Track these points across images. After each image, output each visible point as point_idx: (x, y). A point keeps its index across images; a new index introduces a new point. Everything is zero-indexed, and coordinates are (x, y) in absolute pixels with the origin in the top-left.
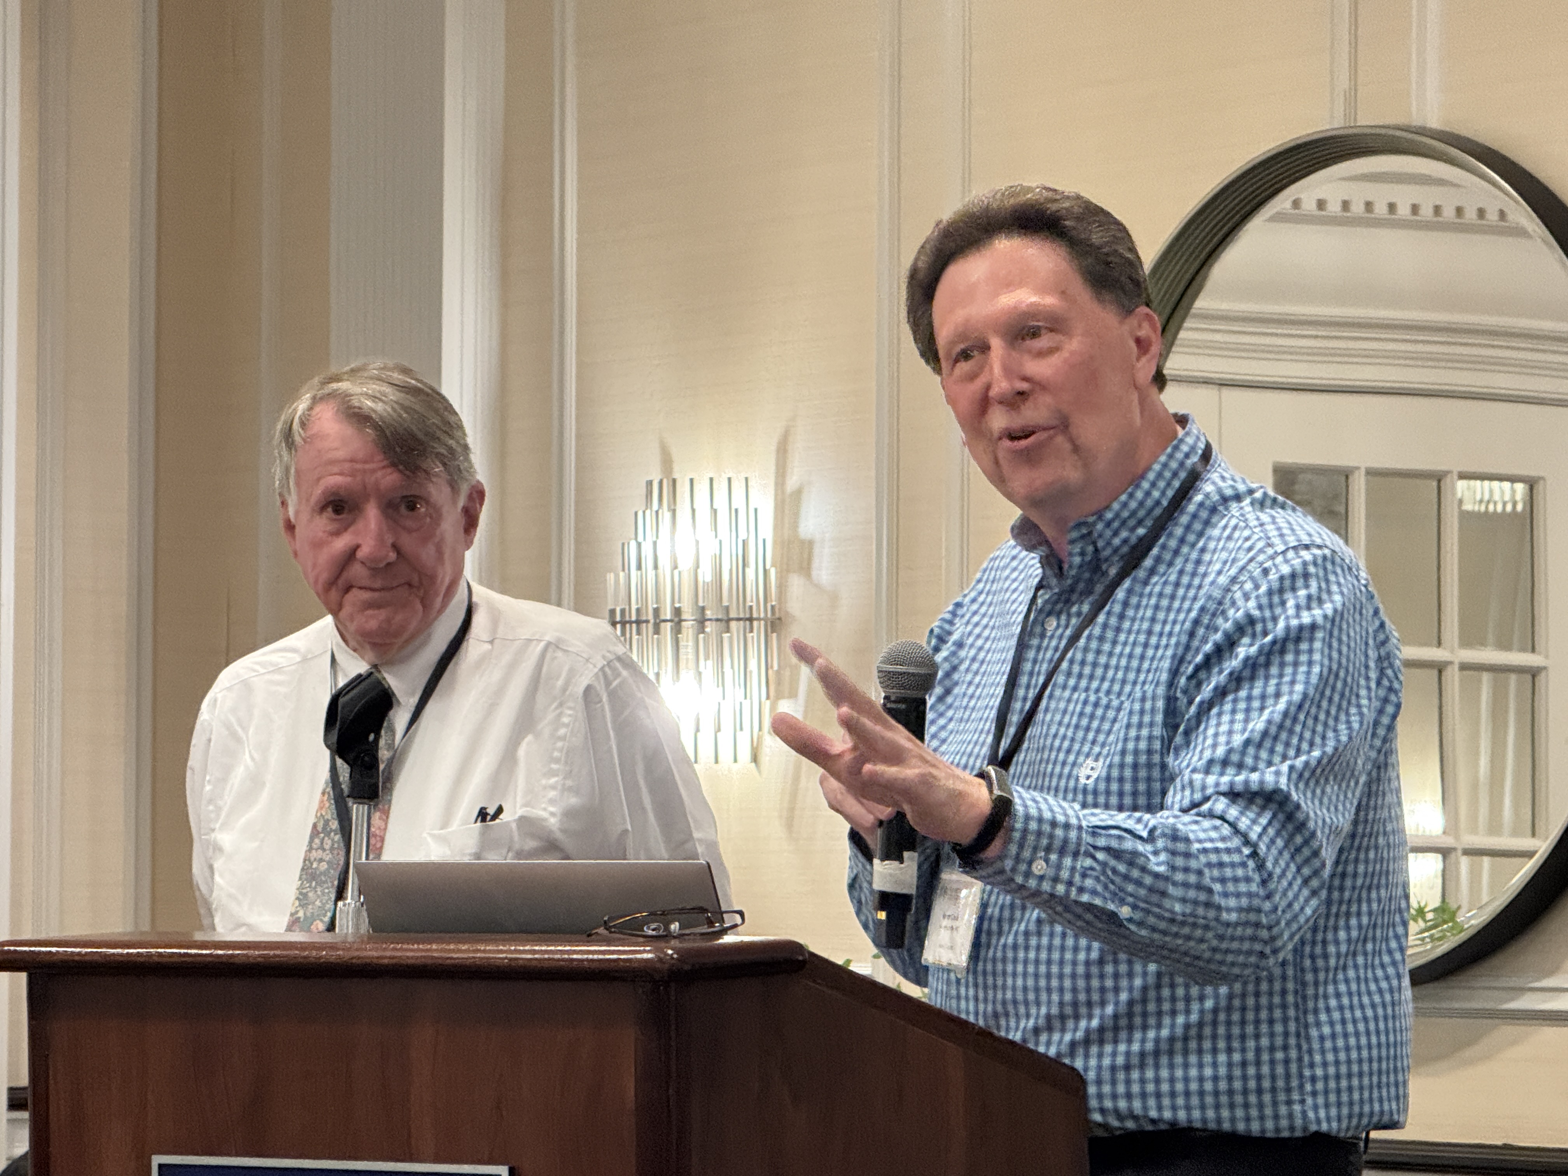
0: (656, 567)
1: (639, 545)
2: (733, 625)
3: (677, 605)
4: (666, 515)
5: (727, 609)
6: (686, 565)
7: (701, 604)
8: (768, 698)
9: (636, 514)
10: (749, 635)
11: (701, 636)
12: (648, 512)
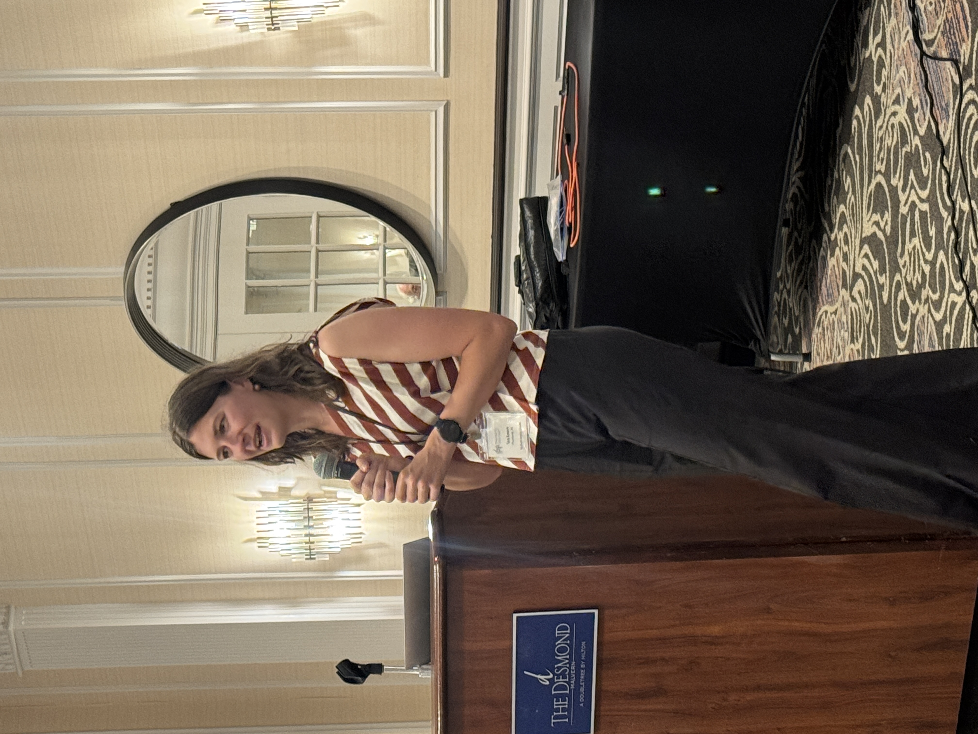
0: (290, 544)
1: (282, 550)
2: (310, 515)
3: (303, 536)
4: (270, 541)
5: (305, 518)
6: (289, 533)
7: (303, 527)
8: (336, 501)
9: (270, 552)
10: (314, 509)
11: (315, 526)
12: (270, 547)
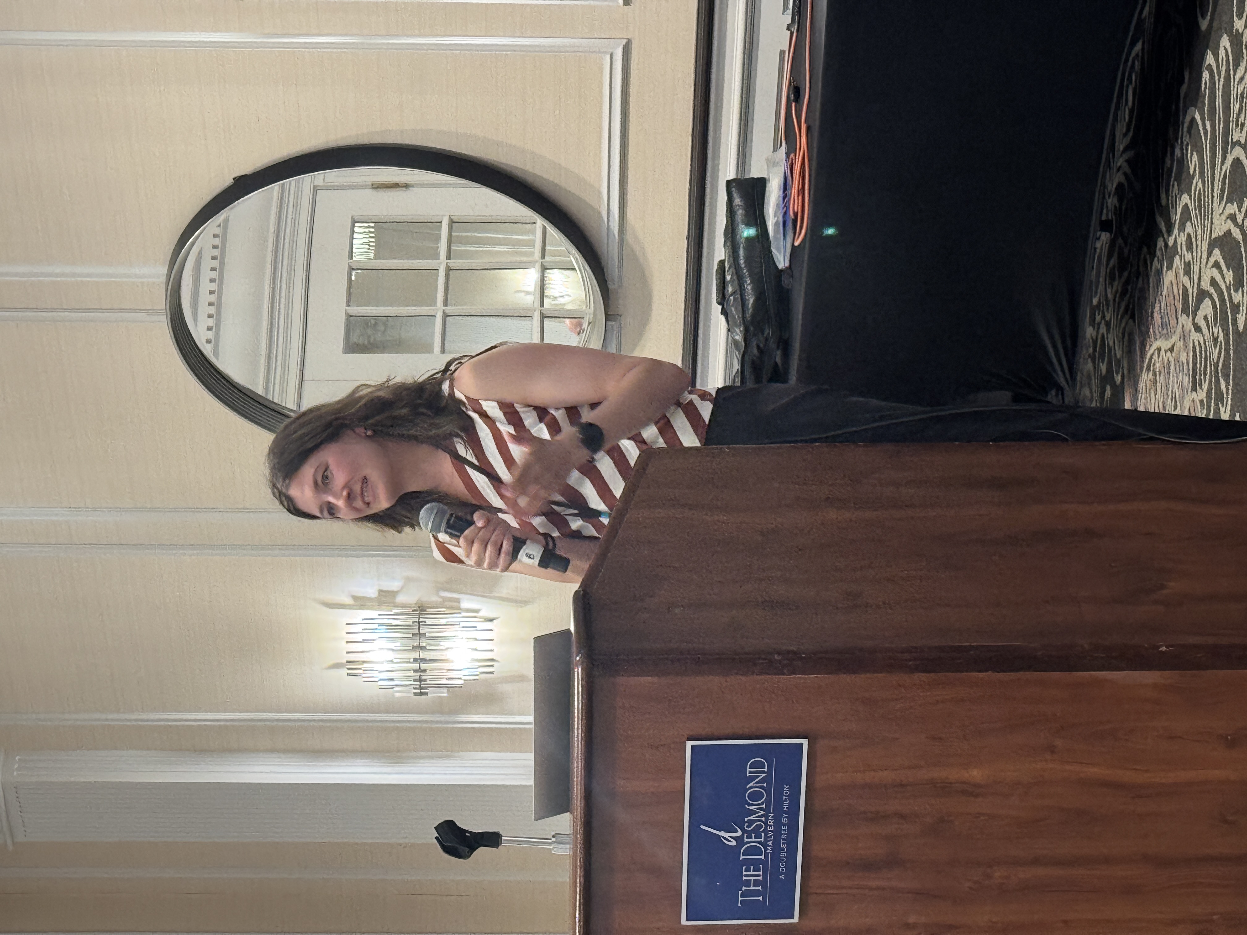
0: (392, 671)
1: (381, 680)
2: (422, 631)
3: (412, 660)
4: (366, 666)
5: (414, 634)
6: (391, 656)
7: (411, 648)
8: (460, 613)
9: (364, 681)
10: (428, 623)
11: (428, 648)
12: (364, 675)
